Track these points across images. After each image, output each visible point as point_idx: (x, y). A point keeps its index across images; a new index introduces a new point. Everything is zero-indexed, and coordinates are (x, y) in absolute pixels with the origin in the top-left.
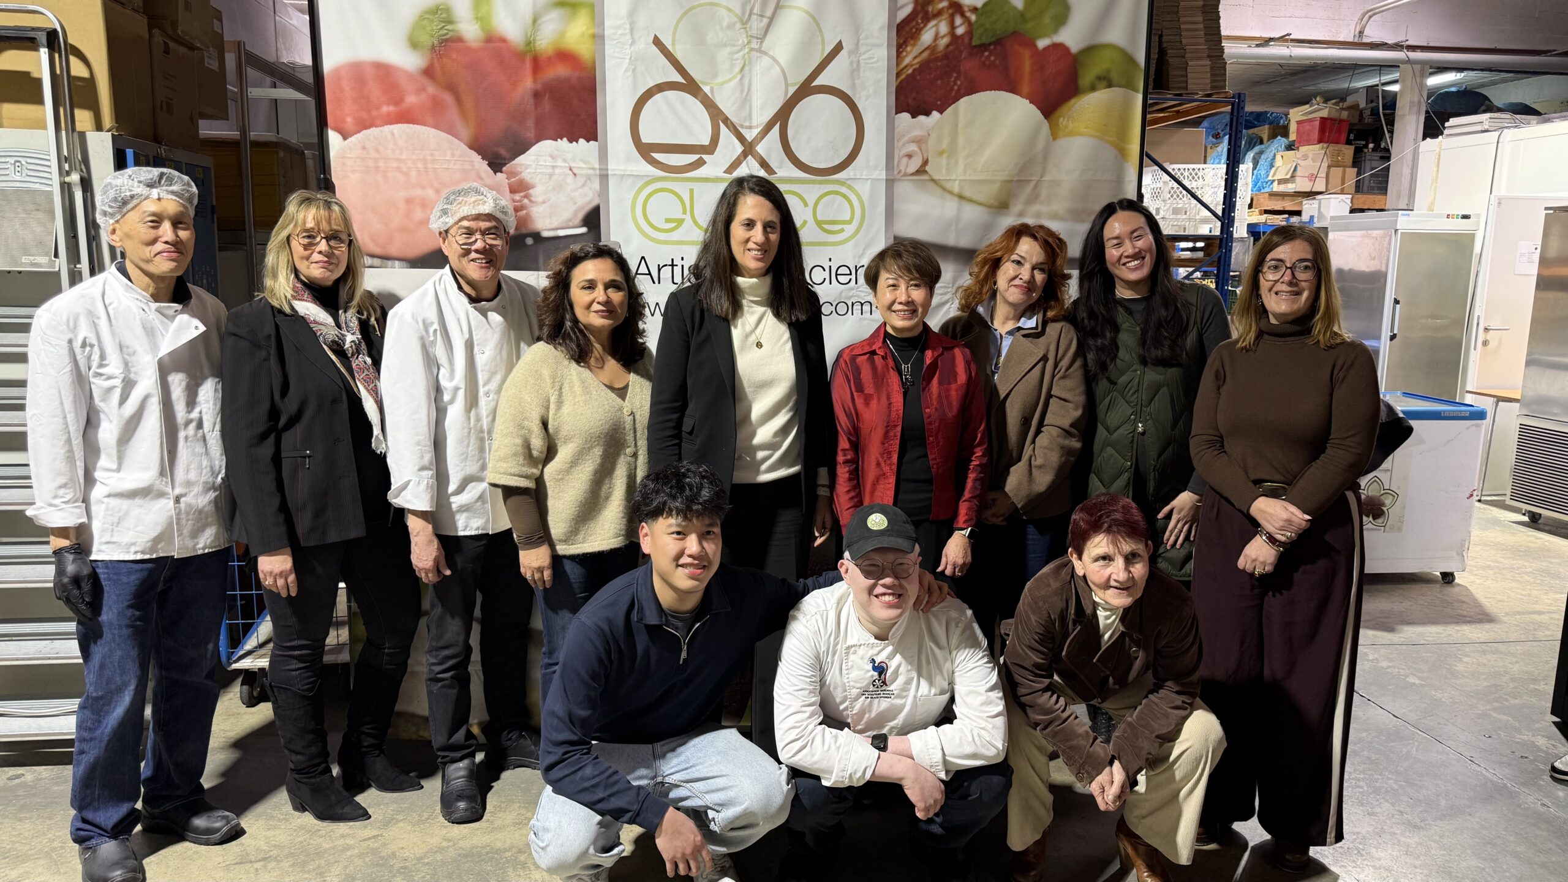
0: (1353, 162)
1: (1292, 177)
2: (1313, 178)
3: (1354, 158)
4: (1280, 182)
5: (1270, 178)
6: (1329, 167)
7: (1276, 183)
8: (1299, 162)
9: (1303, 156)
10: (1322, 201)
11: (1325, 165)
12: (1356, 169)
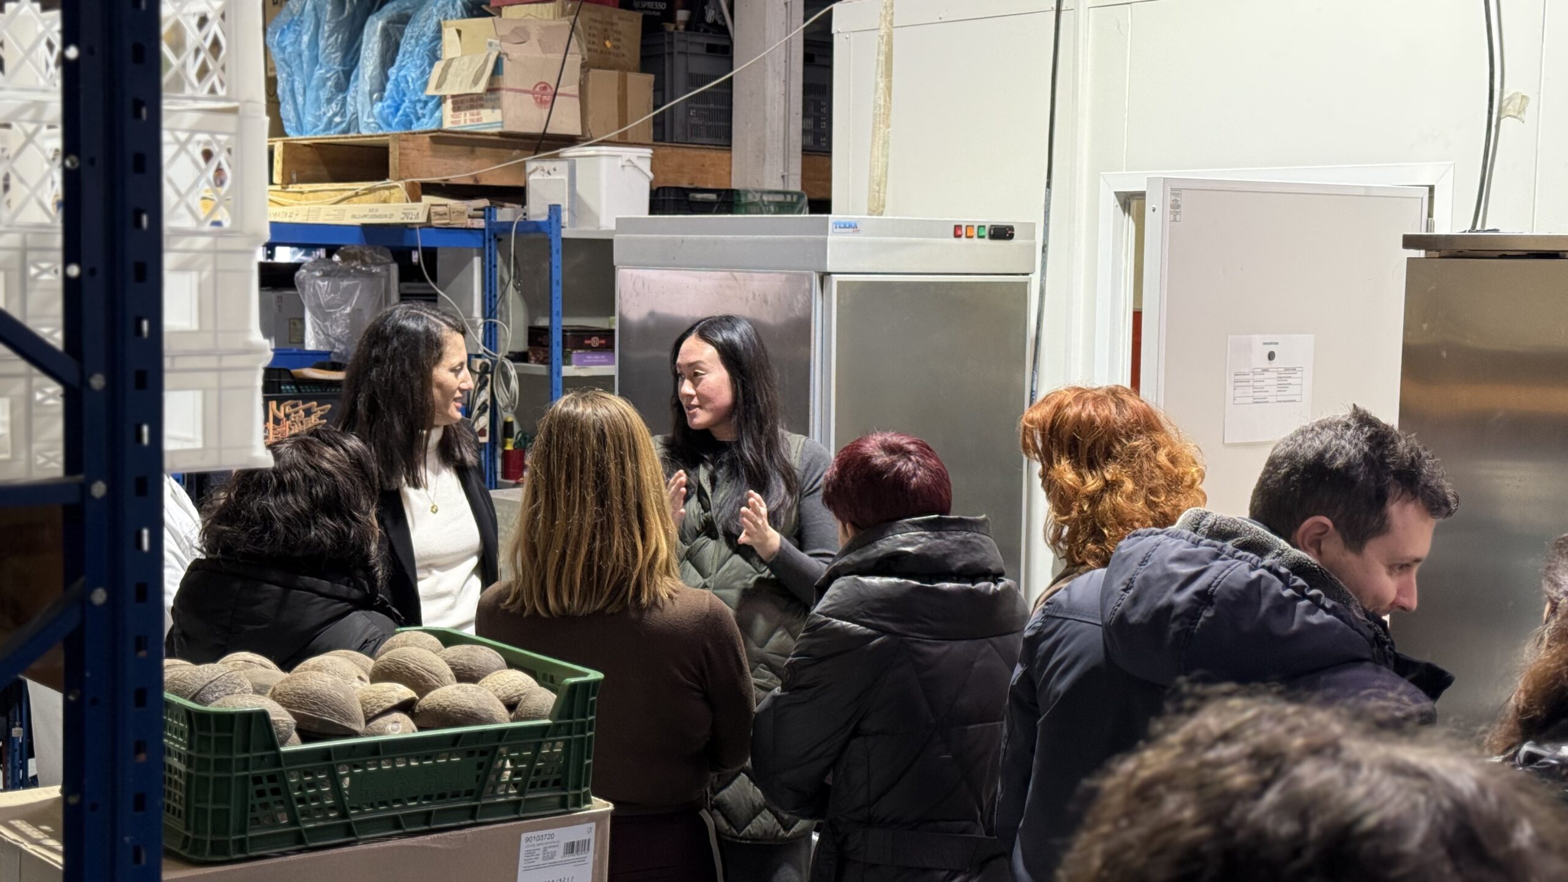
0: (643, 58)
1: (493, 89)
2: (547, 95)
3: (643, 47)
4: (462, 102)
5: (431, 91)
6: (585, 67)
7: (448, 105)
8: (507, 47)
9: (515, 31)
10: (580, 164)
11: (575, 60)
12: (651, 78)
